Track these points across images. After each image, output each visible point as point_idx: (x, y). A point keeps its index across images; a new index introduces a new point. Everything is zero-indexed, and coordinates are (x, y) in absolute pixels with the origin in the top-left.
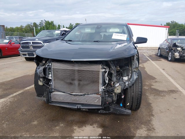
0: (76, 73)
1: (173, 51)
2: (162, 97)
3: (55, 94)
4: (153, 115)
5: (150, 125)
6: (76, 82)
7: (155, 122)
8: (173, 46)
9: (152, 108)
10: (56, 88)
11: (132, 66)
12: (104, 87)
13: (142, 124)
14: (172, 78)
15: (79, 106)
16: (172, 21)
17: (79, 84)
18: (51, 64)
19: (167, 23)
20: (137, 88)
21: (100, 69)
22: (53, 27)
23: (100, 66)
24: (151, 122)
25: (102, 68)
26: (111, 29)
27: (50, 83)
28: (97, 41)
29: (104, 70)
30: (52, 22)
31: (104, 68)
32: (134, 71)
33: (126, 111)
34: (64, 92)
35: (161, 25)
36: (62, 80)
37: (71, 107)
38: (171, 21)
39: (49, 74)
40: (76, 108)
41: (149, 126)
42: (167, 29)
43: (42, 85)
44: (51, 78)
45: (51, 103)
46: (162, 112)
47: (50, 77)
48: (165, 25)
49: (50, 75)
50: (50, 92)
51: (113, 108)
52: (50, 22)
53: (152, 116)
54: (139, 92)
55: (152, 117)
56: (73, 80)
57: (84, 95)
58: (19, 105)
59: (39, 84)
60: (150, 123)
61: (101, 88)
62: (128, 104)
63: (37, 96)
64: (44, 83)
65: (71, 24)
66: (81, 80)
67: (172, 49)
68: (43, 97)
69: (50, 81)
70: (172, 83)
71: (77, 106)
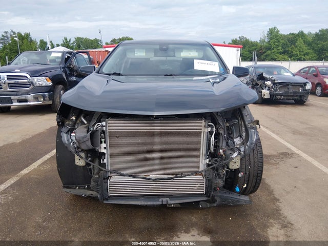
0: (157, 138)
1: (259, 86)
2: (275, 167)
3: (115, 182)
4: (278, 200)
5: (281, 217)
6: (156, 156)
7: (287, 212)
8: (257, 79)
9: (269, 186)
10: (116, 170)
11: (245, 117)
12: (208, 160)
13: (268, 216)
14: (273, 132)
15: (165, 199)
16: (241, 36)
17: (162, 159)
18: (106, 124)
19: (233, 41)
20: (256, 156)
21: (203, 128)
22: (29, 43)
23: (203, 123)
24: (281, 212)
25: (206, 125)
26: (182, 52)
27: (103, 160)
28: (171, 75)
29: (209, 129)
30: (28, 35)
31: (210, 126)
32: (251, 126)
33: (241, 198)
34: (132, 176)
35: (223, 44)
36: (128, 153)
37: (149, 203)
38: (239, 37)
39: (101, 142)
40: (160, 203)
41: (280, 219)
42: (238, 51)
43: (84, 165)
44: (105, 151)
45: (107, 200)
46: (288, 193)
47: (103, 148)
48: (230, 43)
49: (104, 145)
50: (104, 179)
51: (220, 197)
52: (23, 35)
53: (276, 201)
54: (259, 163)
55: (278, 203)
56: (150, 151)
57: (173, 178)
58: (23, 209)
59: (77, 164)
60: (280, 214)
61: (203, 162)
62: (244, 187)
63: (64, 187)
64: (90, 161)
65: (66, 39)
66: (165, 151)
67: (257, 84)
68: (79, 188)
69: (103, 157)
70: (277, 140)
71: (160, 200)
